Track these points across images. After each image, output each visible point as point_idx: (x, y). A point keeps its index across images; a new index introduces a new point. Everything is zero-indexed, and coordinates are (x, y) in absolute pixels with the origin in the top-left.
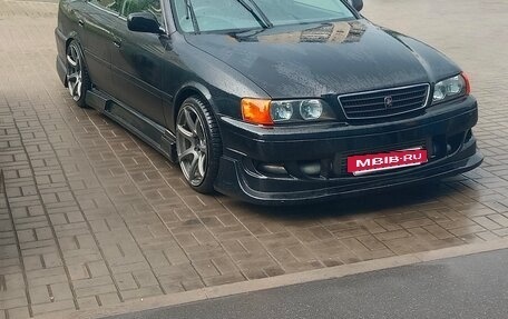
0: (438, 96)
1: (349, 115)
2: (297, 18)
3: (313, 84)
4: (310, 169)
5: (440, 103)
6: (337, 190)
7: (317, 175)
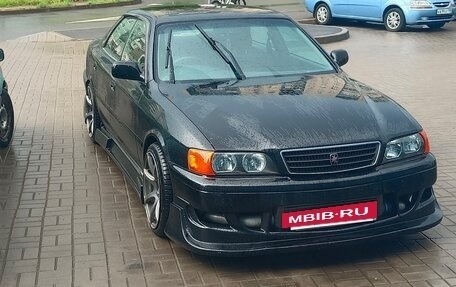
0: (391, 154)
1: (292, 170)
2: (272, 70)
3: (258, 137)
4: (251, 222)
5: (393, 161)
6: (275, 244)
7: (257, 228)
